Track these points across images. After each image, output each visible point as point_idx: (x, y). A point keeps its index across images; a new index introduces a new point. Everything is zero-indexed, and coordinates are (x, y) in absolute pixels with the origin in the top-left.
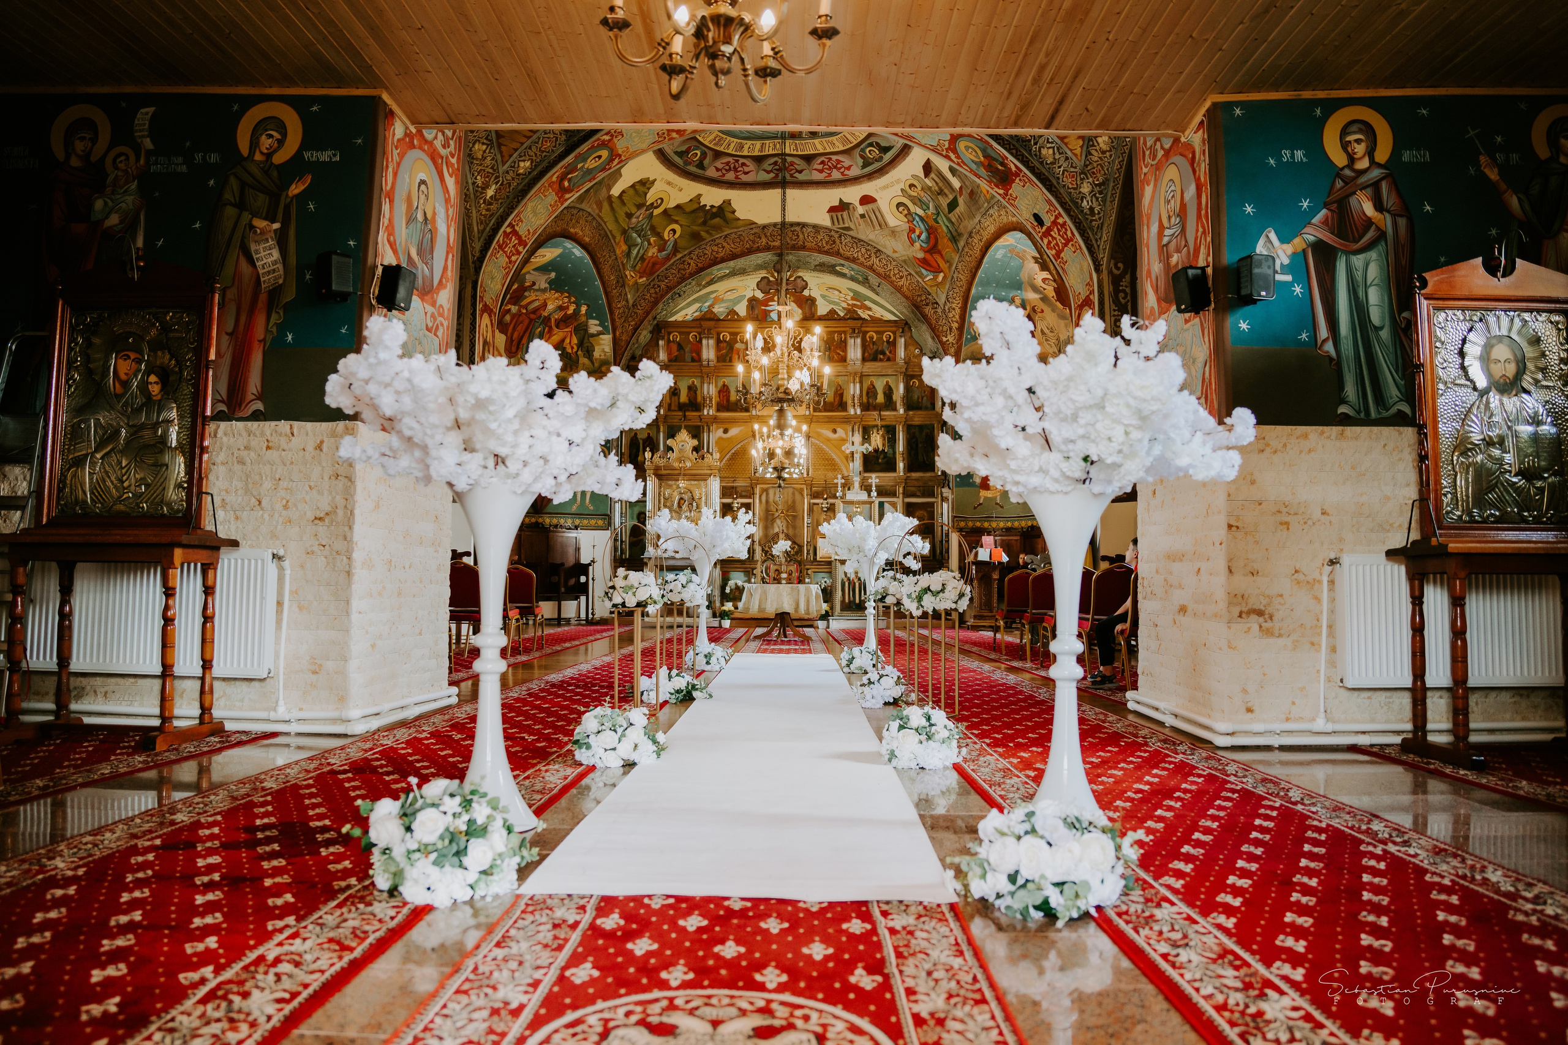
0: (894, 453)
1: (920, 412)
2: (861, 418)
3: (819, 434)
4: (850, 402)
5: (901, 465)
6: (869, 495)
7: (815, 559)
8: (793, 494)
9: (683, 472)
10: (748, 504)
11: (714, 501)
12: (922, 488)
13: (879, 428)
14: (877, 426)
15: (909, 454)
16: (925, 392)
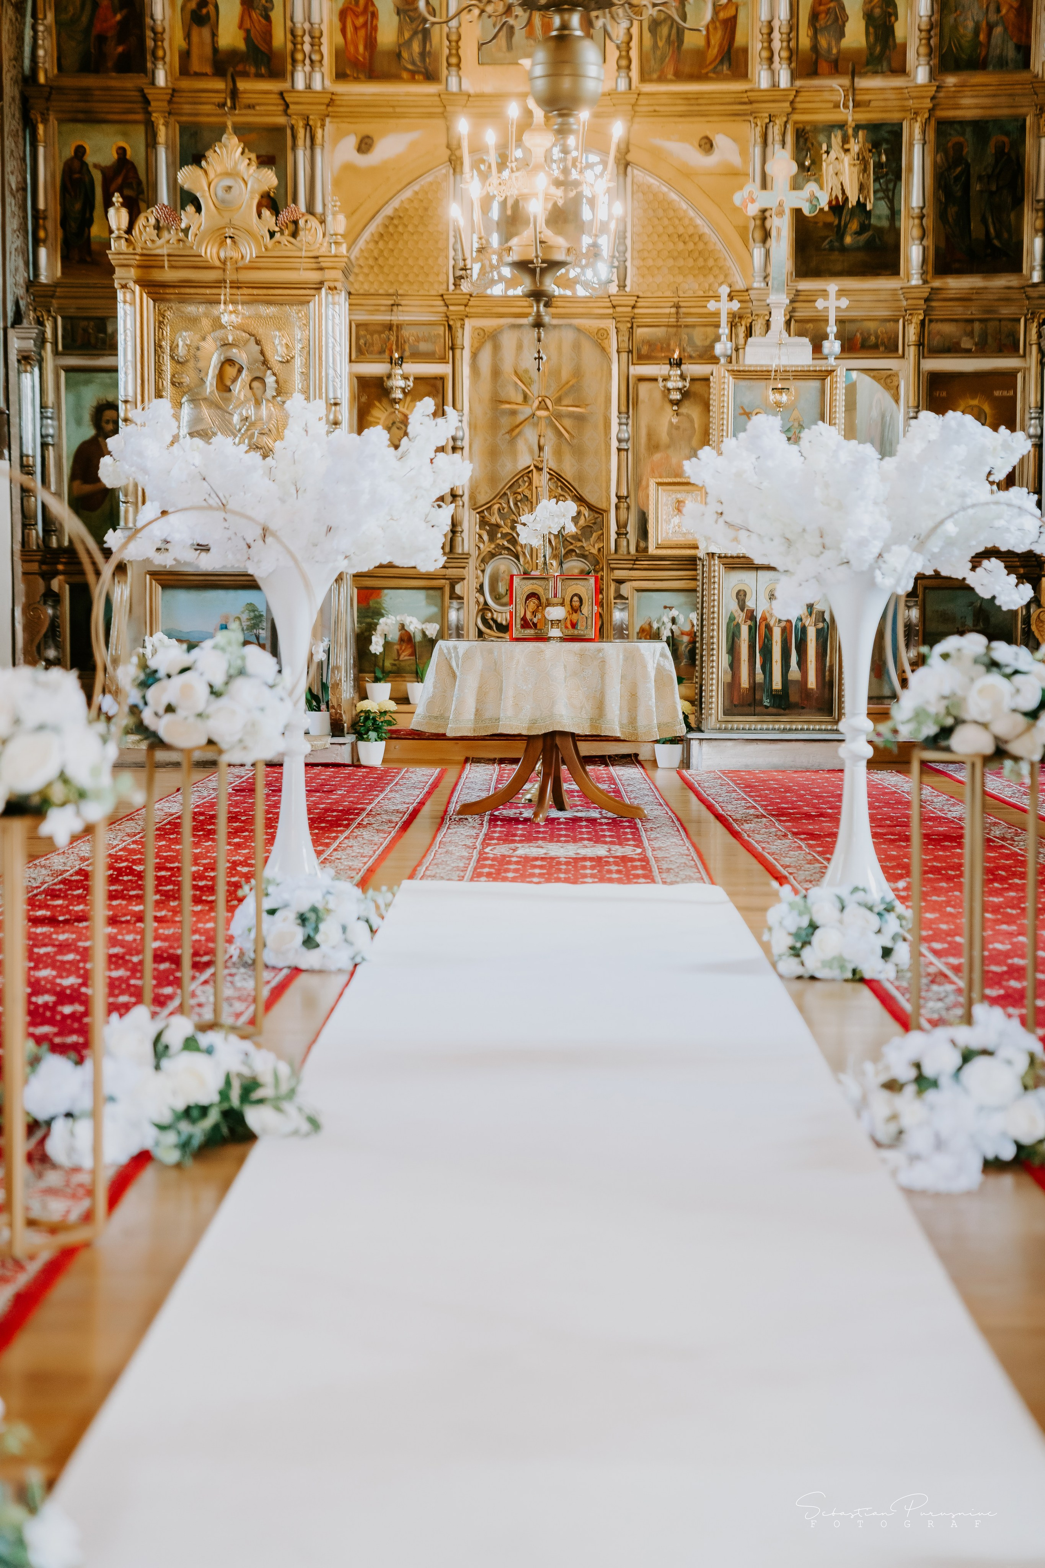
0: (894, 214)
1: (978, 78)
2: (793, 99)
3: (657, 154)
4: (756, 47)
5: (914, 253)
6: (817, 348)
7: (642, 550)
8: (577, 347)
9: (230, 275)
10: (439, 383)
11: (331, 371)
12: (977, 326)
13: (850, 131)
14: (842, 126)
15: (942, 215)
16: (998, 10)
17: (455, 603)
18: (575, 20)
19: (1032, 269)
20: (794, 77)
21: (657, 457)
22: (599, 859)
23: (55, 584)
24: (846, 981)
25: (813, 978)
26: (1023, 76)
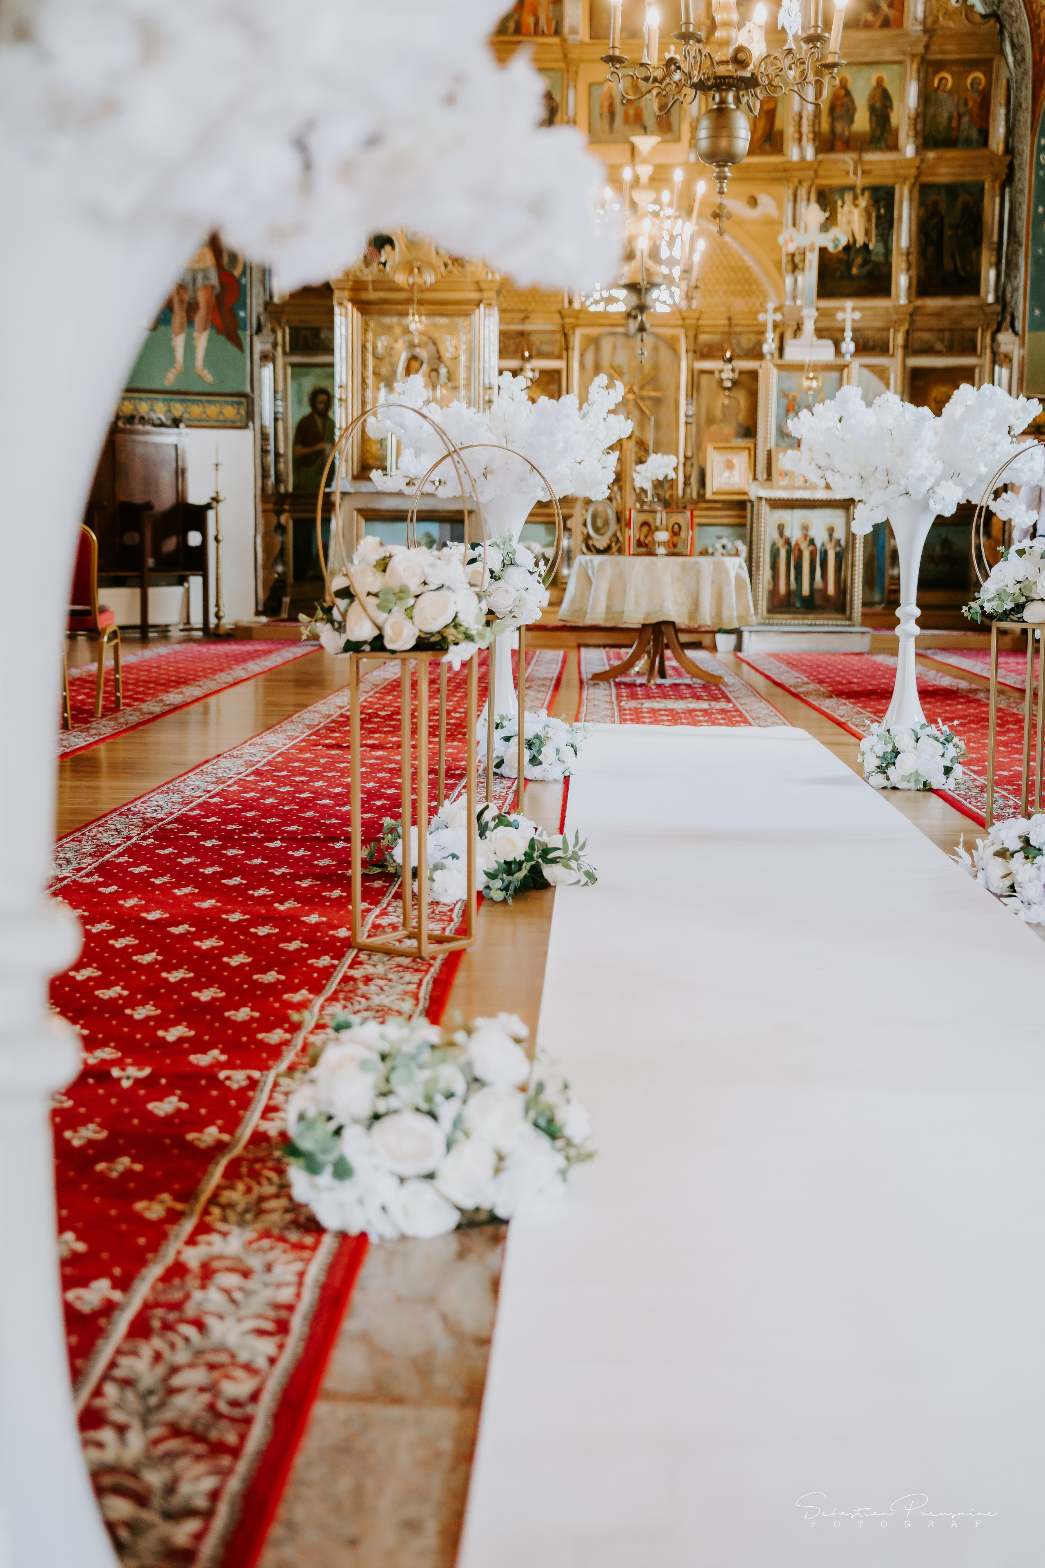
0: (888, 252)
1: (951, 153)
2: (816, 169)
4: (790, 131)
5: (902, 281)
6: (837, 348)
7: (702, 497)
9: (417, 296)
10: (556, 376)
11: (487, 365)
12: (947, 334)
13: (859, 192)
14: (852, 188)
15: (922, 253)
16: (966, 104)
17: (567, 534)
18: (730, 97)
19: (987, 292)
20: (818, 151)
21: (714, 428)
22: (705, 711)
23: (283, 519)
24: (918, 790)
25: (894, 788)
26: (983, 152)
